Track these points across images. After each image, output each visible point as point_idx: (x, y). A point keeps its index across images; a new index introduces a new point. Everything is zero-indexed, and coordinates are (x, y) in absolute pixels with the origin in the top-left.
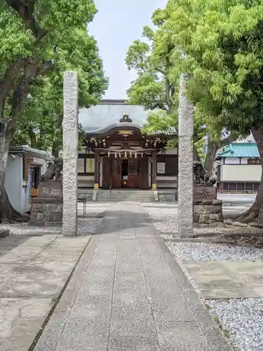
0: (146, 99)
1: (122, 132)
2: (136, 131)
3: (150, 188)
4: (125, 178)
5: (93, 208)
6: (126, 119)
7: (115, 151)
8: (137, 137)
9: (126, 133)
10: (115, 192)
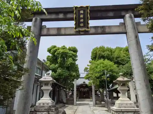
0: (88, 78)
1: (83, 85)
2: (87, 85)
3: (90, 98)
4: (84, 96)
5: (78, 102)
6: (84, 82)
7: (82, 89)
8: (86, 86)
9: (84, 85)
10: (82, 99)
